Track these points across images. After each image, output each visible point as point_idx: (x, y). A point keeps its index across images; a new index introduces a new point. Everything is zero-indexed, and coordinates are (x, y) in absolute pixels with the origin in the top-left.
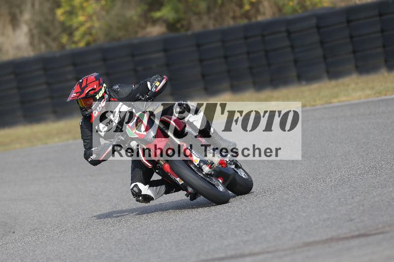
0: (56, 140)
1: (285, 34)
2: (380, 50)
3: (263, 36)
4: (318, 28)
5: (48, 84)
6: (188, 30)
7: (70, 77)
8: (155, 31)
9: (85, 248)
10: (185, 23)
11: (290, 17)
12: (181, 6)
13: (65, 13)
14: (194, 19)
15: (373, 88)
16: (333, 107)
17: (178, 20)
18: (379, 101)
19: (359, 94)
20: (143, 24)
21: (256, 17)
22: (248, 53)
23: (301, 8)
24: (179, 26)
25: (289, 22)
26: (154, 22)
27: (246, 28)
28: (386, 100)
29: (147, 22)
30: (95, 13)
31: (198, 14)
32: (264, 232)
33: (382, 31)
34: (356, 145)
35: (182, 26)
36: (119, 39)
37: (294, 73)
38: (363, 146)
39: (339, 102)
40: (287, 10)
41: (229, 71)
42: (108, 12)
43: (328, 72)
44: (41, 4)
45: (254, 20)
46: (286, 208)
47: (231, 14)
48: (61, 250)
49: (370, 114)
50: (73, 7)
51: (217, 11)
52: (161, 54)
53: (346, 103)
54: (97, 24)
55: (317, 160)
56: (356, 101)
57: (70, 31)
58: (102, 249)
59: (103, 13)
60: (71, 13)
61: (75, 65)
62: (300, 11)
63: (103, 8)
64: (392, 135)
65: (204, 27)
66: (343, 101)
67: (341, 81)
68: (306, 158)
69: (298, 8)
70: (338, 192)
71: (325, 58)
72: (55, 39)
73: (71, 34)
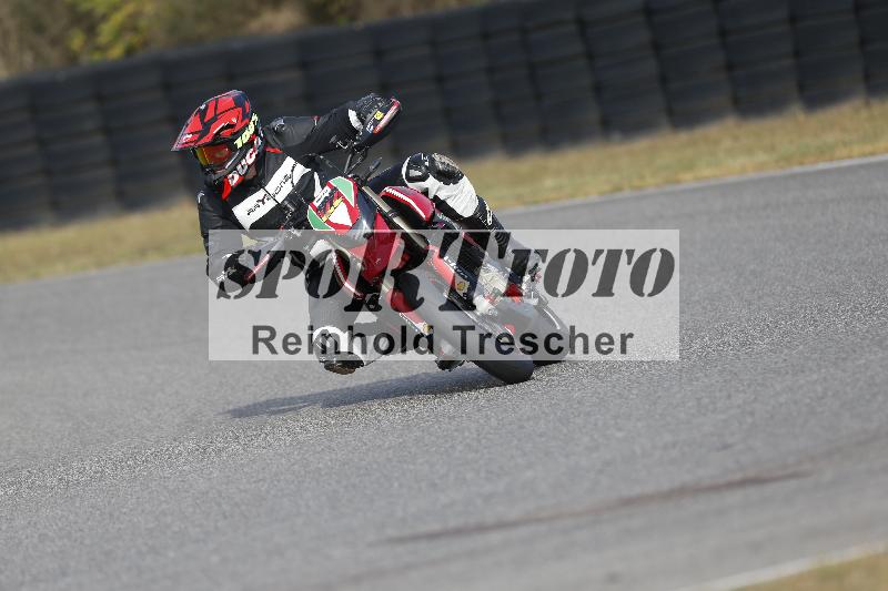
1: (573, 28)
2: (787, 62)
3: (524, 32)
4: (649, 12)
5: (41, 142)
6: (354, 18)
7: (88, 125)
15: (773, 148)
18: (786, 178)
19: (741, 161)
20: (252, 5)
22: (491, 70)
24: (334, 9)
32: (529, 474)
33: (793, 20)
34: (735, 277)
35: (342, 10)
36: (200, 39)
38: (750, 278)
41: (447, 113)
46: (578, 421)
48: (72, 517)
54: (149, 8)
57: (88, 23)
61: (99, 98)
65: (392, 11)
66: (706, 178)
71: (664, 80)
72: (55, 42)
73: (91, 31)
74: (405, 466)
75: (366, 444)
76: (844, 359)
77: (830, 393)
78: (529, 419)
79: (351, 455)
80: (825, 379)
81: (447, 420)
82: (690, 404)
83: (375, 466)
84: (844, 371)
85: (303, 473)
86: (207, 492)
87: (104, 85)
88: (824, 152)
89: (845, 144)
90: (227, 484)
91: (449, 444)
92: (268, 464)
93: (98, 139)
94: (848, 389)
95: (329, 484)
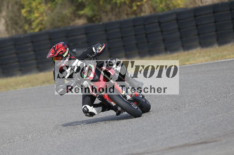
0: (22, 86)
1: (157, 24)
2: (214, 33)
3: (145, 25)
4: (177, 20)
5: (17, 53)
6: (99, 21)
7: (30, 49)
8: (81, 22)
9: (39, 151)
10: (98, 17)
11: (160, 14)
12: (96, 7)
13: (26, 12)
14: (103, 15)
15: (210, 56)
16: (186, 67)
17: (94, 16)
18: (213, 63)
19: (202, 59)
20: (73, 18)
21: (140, 14)
22: (136, 35)
23: (167, 8)
24: (94, 19)
25: (160, 17)
26: (80, 17)
27: (134, 20)
28: (217, 63)
29: (75, 17)
30: (44, 12)
31: (106, 12)
32: (145, 141)
33: (215, 22)
34: (200, 89)
35: (96, 19)
36: (59, 27)
37: (163, 47)
38: (204, 90)
39: (190, 64)
40: (159, 9)
41: (124, 46)
42: (52, 11)
43: (183, 46)
44: (12, 6)
45: (139, 16)
46: (158, 127)
47: (125, 12)
48: (25, 152)
49: (208, 71)
50: (31, 8)
51: (117, 10)
52: (84, 36)
53: (194, 65)
54: (46, 18)
55: (177, 98)
56: (200, 64)
57: (30, 22)
58: (49, 151)
59: (50, 12)
60: (30, 12)
61: (32, 42)
62: (166, 10)
63: (49, 8)
64: (221, 83)
65: (110, 19)
66: (192, 64)
67: (191, 51)
68: (170, 97)
69: (165, 8)
70: (189, 117)
71: (181, 38)
72: (21, 27)
73: (30, 24)
74: (112, 139)
75: (102, 133)
76: (228, 111)
77: (225, 120)
78: (145, 126)
79: (98, 136)
80: (223, 116)
81: (124, 127)
82: (188, 123)
83: (105, 139)
84: (228, 114)
85: (86, 140)
86: (60, 145)
87: (34, 39)
88: (223, 57)
89: (229, 55)
90: (66, 143)
91: (124, 133)
92: (76, 138)
93: (32, 53)
94: (229, 119)
95: (93, 143)
